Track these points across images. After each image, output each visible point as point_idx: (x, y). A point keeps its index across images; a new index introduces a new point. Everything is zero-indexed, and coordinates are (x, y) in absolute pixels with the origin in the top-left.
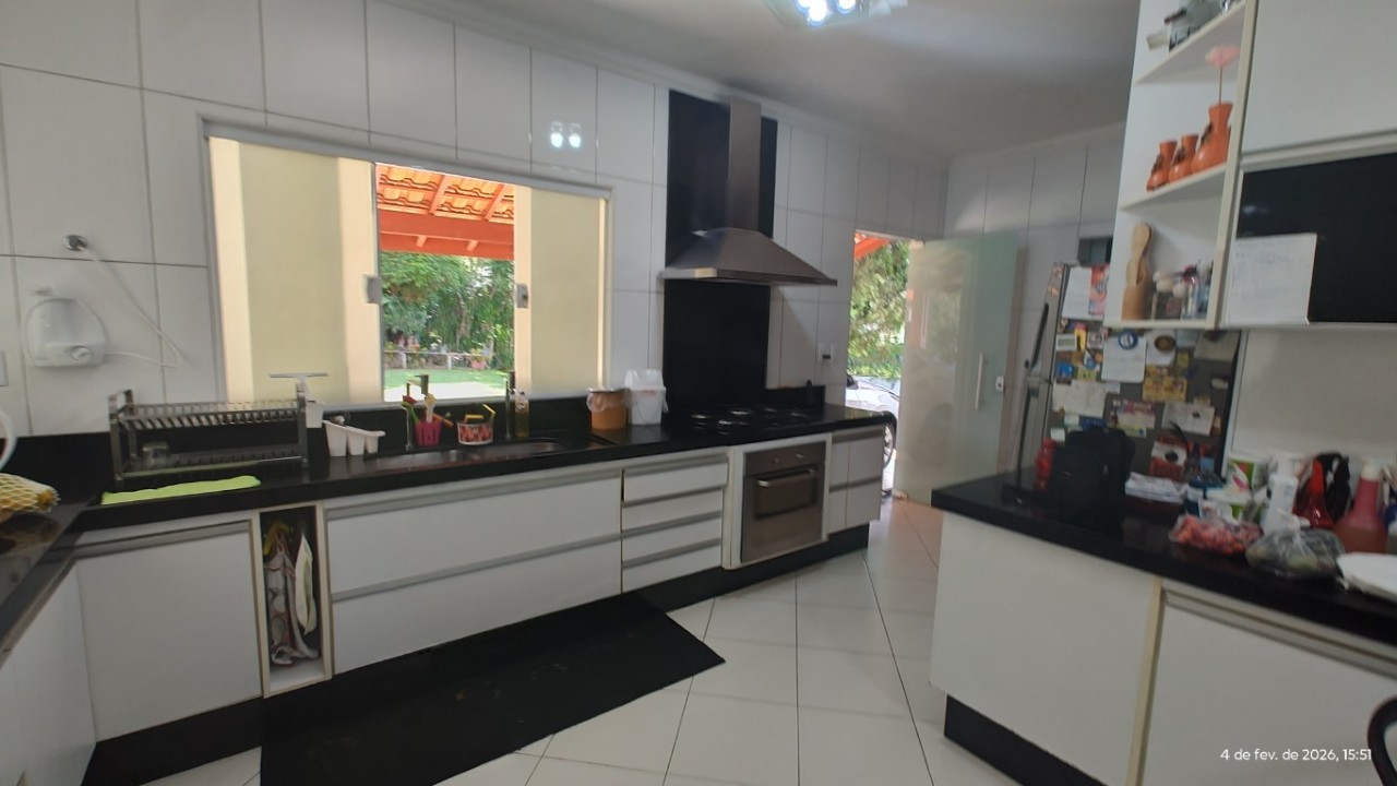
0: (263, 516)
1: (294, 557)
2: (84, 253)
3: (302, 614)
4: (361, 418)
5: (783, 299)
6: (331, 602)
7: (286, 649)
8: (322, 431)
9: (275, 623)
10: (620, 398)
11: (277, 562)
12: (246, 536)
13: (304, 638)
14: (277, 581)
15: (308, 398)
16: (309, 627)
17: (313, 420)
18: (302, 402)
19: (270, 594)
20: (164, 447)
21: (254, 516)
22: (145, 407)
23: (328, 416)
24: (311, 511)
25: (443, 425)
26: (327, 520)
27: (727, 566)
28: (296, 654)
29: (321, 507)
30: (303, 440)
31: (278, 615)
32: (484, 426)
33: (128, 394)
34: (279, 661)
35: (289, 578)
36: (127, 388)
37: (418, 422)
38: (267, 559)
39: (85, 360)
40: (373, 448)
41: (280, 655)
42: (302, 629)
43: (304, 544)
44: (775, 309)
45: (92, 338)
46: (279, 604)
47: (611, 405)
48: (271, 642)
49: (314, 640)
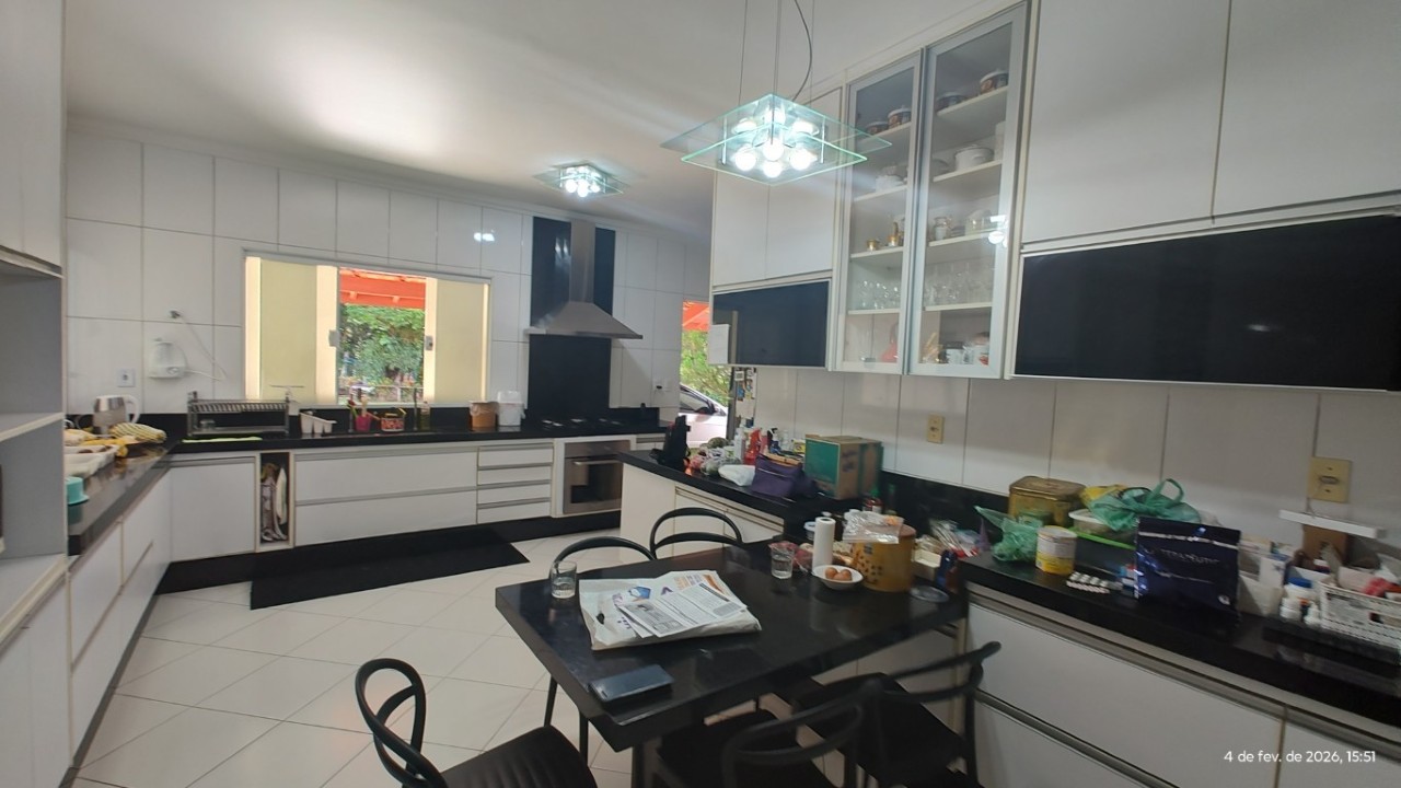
0: (263, 456)
1: (276, 479)
2: (178, 320)
3: (279, 510)
4: (321, 413)
5: (623, 347)
6: (296, 506)
7: (269, 531)
8: (299, 417)
9: (265, 515)
10: (491, 408)
11: (268, 482)
12: (251, 465)
13: (280, 526)
14: (267, 492)
15: (290, 399)
16: (283, 521)
17: (293, 412)
18: (287, 401)
19: (263, 499)
20: (212, 422)
21: (257, 455)
22: (203, 400)
23: (302, 411)
24: (287, 455)
25: (374, 420)
26: (296, 461)
27: (554, 516)
28: (274, 535)
29: (293, 453)
30: (287, 421)
31: (267, 511)
32: (397, 420)
33: (195, 393)
34: (265, 538)
35: (273, 491)
36: (194, 390)
37: (357, 416)
38: (263, 481)
39: (175, 375)
40: (328, 430)
41: (267, 534)
42: (279, 519)
43: (282, 472)
44: (615, 354)
45: (180, 364)
46: (267, 505)
47: (483, 412)
48: (262, 525)
49: (285, 528)
